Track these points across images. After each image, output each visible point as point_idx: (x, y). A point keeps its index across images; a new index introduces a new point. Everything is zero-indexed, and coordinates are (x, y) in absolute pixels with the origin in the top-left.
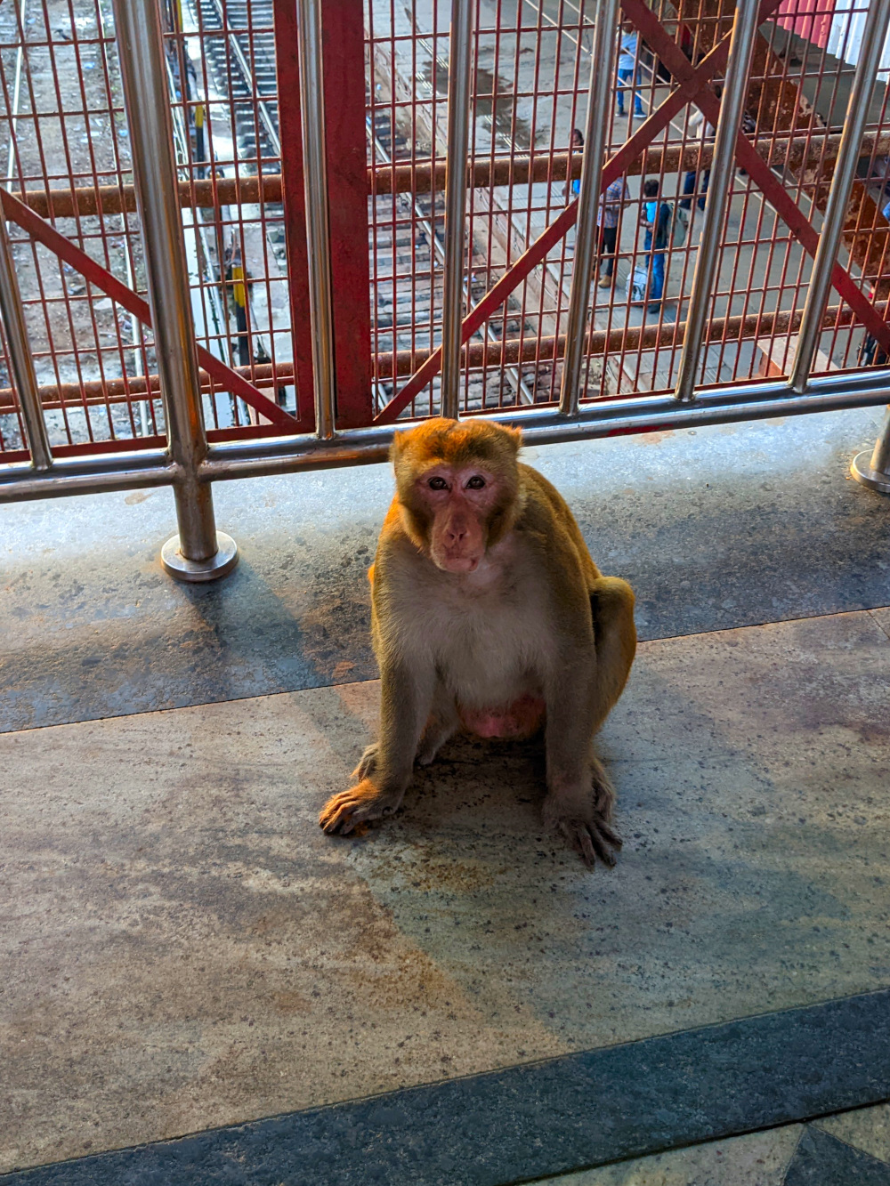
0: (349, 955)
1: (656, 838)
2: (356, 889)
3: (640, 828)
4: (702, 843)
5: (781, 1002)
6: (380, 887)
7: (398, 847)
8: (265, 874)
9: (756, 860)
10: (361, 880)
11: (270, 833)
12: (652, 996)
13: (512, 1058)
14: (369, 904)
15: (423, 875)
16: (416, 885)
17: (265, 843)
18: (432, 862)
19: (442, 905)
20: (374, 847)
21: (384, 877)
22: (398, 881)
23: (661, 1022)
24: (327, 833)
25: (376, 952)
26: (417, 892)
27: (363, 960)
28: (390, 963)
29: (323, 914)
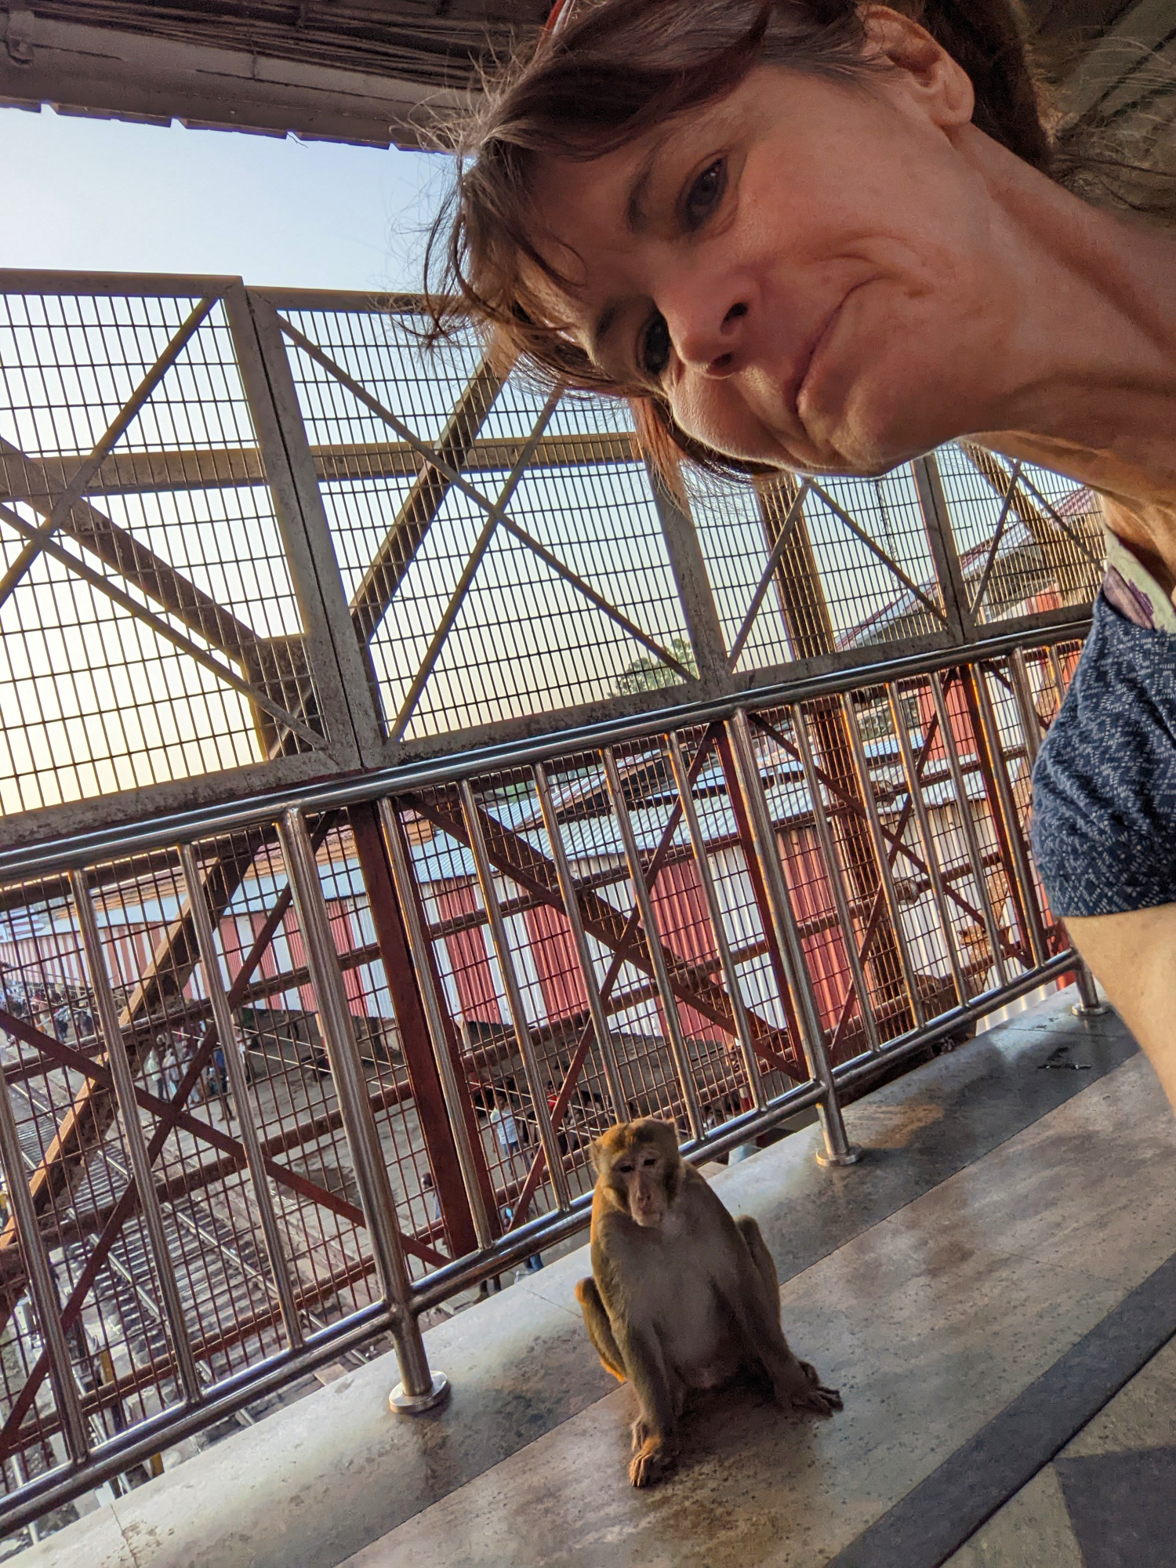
0: (711, 1537)
1: (857, 1380)
2: (687, 1504)
3: (843, 1381)
4: (885, 1369)
5: (993, 1414)
6: (701, 1494)
7: (697, 1469)
8: (617, 1529)
9: (922, 1360)
10: (686, 1498)
11: (599, 1508)
12: (918, 1452)
13: (861, 1528)
14: (702, 1506)
15: (726, 1473)
16: (726, 1480)
17: (602, 1513)
18: (726, 1464)
19: (752, 1481)
20: (682, 1476)
21: (702, 1487)
22: (712, 1484)
23: (934, 1462)
24: (642, 1486)
25: (728, 1526)
26: (730, 1482)
27: (723, 1535)
28: (743, 1527)
29: (676, 1527)
